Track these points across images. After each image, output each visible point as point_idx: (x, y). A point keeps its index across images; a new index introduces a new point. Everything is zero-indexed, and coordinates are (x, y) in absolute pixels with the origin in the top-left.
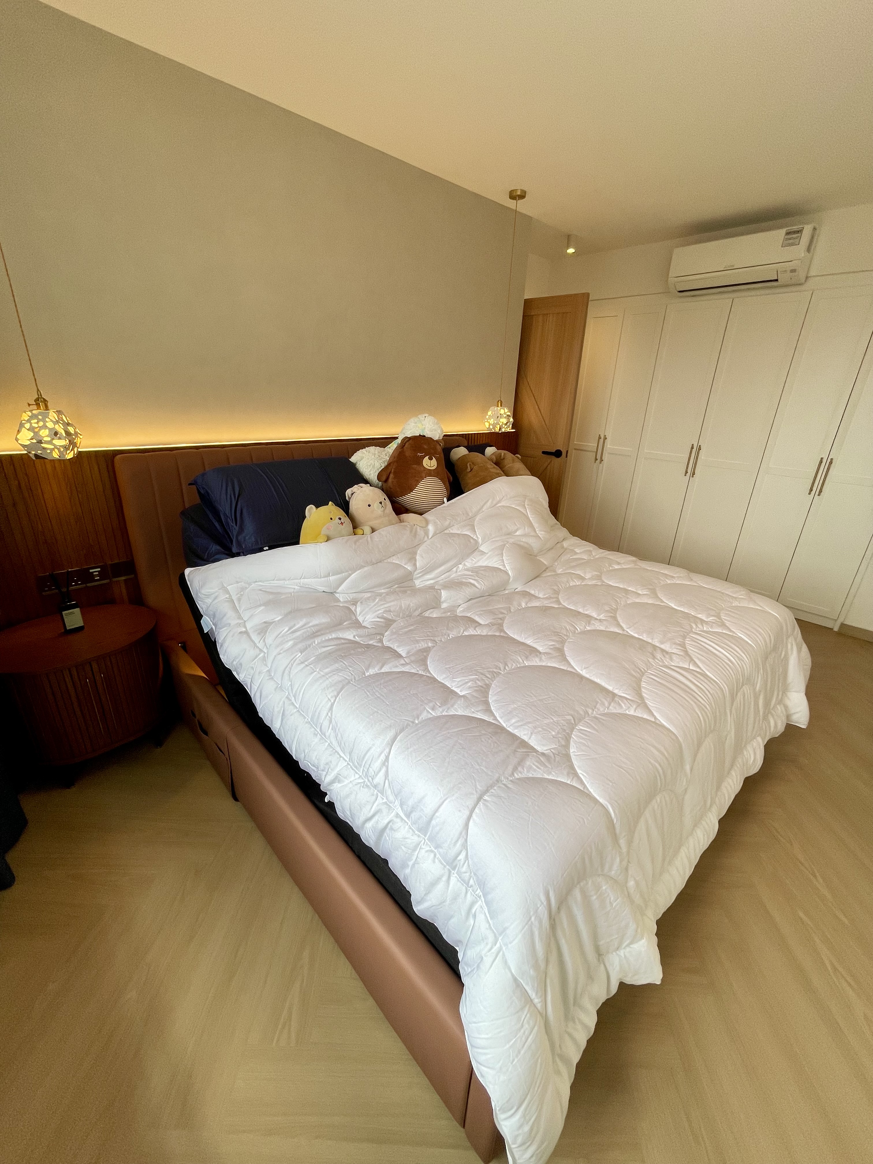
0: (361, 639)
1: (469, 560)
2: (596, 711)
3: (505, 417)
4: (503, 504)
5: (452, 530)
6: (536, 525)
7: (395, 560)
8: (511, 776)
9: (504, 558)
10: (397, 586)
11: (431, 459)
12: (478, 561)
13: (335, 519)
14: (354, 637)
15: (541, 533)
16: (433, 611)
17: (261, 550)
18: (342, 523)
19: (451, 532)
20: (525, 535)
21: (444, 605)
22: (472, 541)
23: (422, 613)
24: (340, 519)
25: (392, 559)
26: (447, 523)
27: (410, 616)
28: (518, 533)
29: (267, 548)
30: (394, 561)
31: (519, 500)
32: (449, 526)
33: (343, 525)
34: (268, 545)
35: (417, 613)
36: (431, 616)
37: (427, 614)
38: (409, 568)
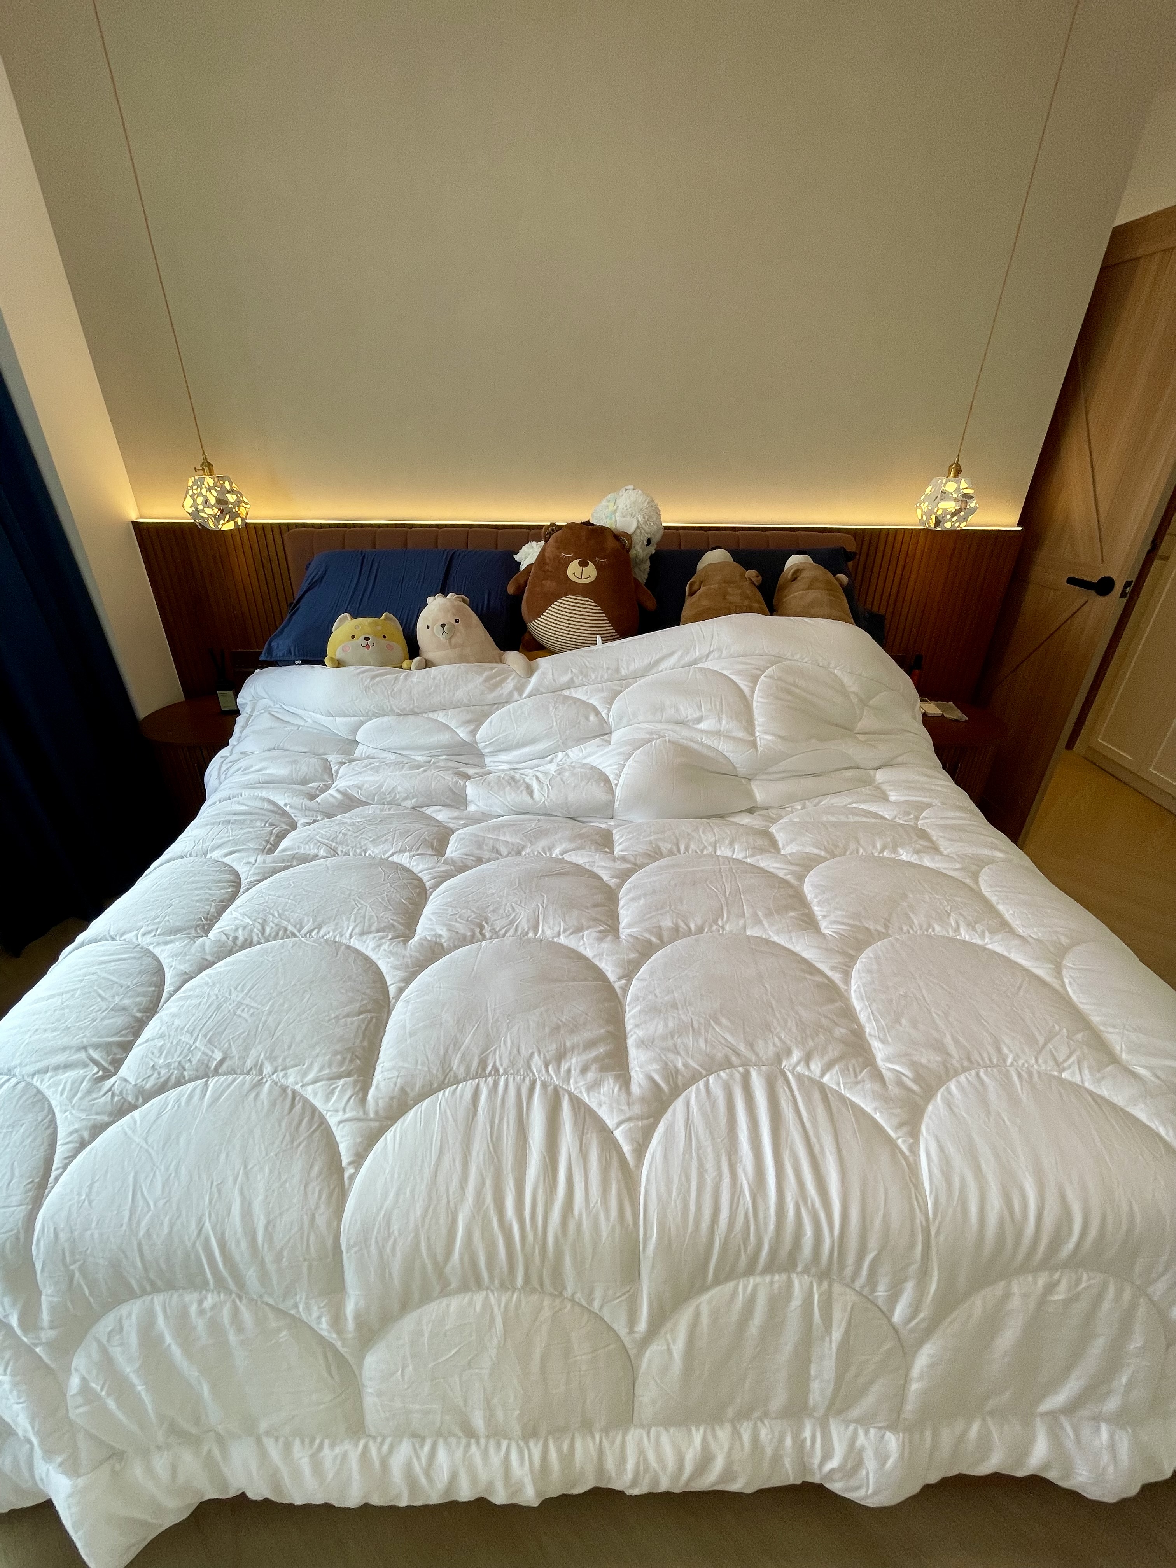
0: (293, 811)
1: (576, 750)
2: (277, 1076)
3: (955, 500)
4: (708, 665)
5: (576, 693)
6: (759, 719)
7: (440, 717)
8: (28, 1076)
9: (628, 763)
10: (444, 757)
11: (583, 564)
12: (589, 755)
13: (358, 639)
14: (286, 805)
15: (764, 738)
16: (440, 811)
17: (291, 663)
18: (367, 646)
19: (574, 695)
20: (717, 733)
21: (472, 808)
22: (592, 718)
23: (422, 807)
24: (367, 639)
25: (436, 715)
26: (565, 679)
27: (394, 803)
28: (703, 726)
29: (300, 662)
30: (439, 719)
31: (750, 664)
32: (569, 685)
33: (368, 649)
34: (302, 658)
35: (409, 804)
36: (434, 815)
37: (429, 811)
38: (461, 735)
